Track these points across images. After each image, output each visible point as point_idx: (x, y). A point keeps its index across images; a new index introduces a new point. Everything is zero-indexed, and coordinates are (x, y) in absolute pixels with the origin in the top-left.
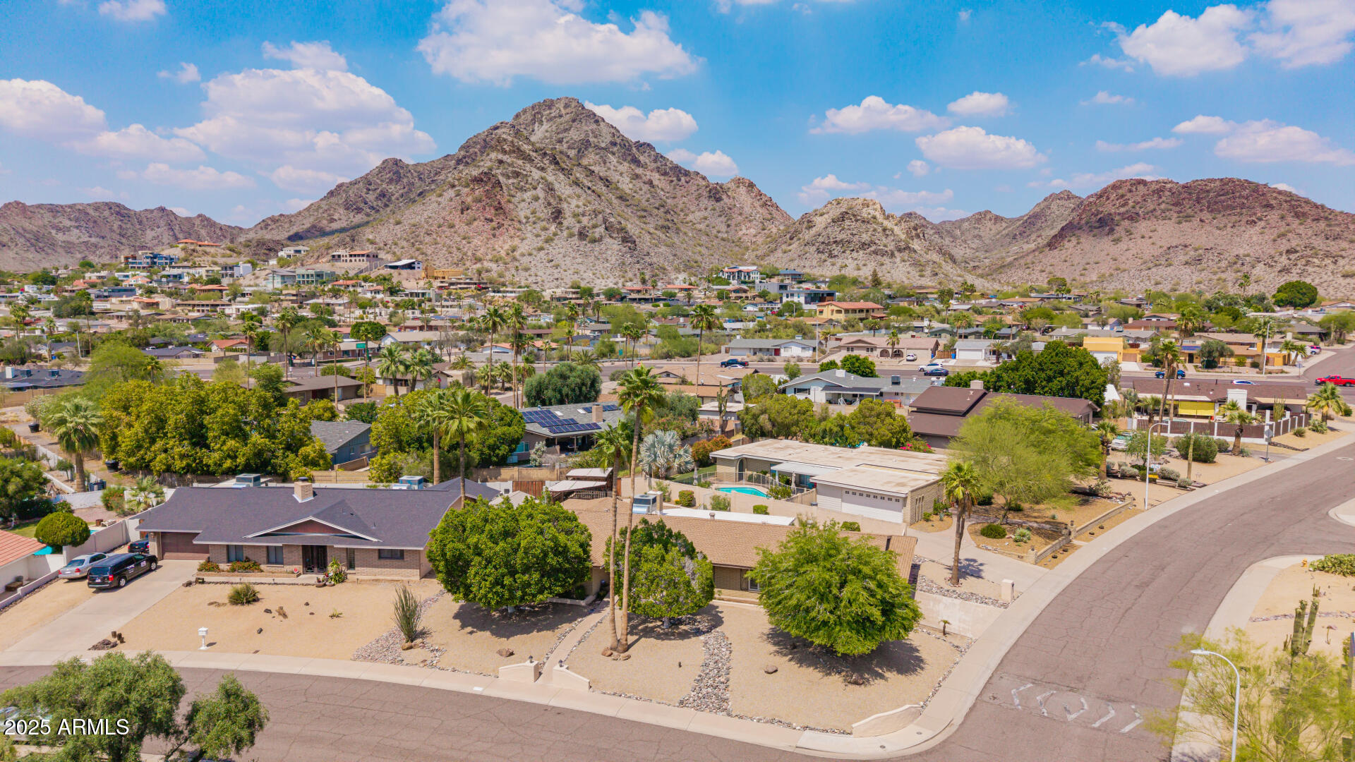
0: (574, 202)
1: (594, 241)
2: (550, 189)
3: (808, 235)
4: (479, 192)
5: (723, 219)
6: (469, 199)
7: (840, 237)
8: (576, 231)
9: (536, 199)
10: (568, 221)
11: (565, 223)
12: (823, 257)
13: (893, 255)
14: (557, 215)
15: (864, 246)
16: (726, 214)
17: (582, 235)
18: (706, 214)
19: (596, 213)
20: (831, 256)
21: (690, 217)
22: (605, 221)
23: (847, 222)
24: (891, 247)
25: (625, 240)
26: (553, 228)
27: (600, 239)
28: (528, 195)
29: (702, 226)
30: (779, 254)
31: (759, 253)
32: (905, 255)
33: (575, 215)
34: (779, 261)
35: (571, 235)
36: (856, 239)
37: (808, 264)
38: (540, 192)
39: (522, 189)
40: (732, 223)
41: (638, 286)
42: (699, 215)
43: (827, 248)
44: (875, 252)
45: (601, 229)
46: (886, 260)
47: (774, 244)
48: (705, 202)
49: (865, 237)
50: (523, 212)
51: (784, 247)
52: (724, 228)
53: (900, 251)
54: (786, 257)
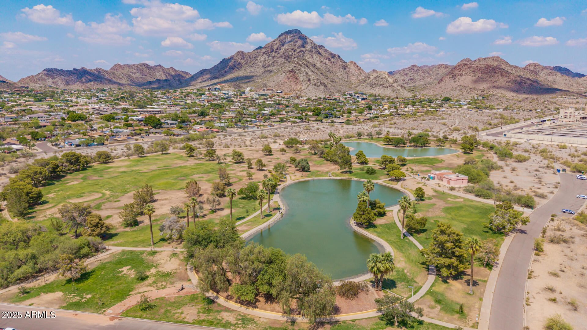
0: (312, 76)
1: (318, 86)
2: (307, 73)
3: (368, 81)
4: (291, 74)
5: (346, 75)
6: (289, 76)
7: (376, 82)
8: (314, 84)
9: (304, 76)
10: (312, 81)
11: (311, 82)
12: (371, 88)
13: (388, 87)
14: (309, 80)
15: (381, 85)
16: (347, 73)
17: (315, 85)
18: (342, 73)
19: (318, 79)
20: (373, 87)
21: (337, 74)
22: (320, 81)
23: (378, 79)
24: (388, 85)
25: (325, 86)
26: (309, 83)
27: (319, 86)
28: (302, 75)
29: (340, 77)
30: (360, 86)
31: (355, 86)
32: (391, 88)
33: (313, 80)
34: (360, 89)
35: (313, 85)
36: (379, 83)
37: (367, 89)
38: (304, 74)
39: (300, 73)
40: (349, 76)
41: (328, 97)
42: (340, 73)
43: (372, 85)
44: (384, 87)
45: (319, 84)
46: (386, 89)
47: (360, 83)
48: (341, 70)
49: (382, 83)
50: (301, 79)
51: (362, 84)
52: (347, 78)
53: (390, 86)
54: (362, 87)
